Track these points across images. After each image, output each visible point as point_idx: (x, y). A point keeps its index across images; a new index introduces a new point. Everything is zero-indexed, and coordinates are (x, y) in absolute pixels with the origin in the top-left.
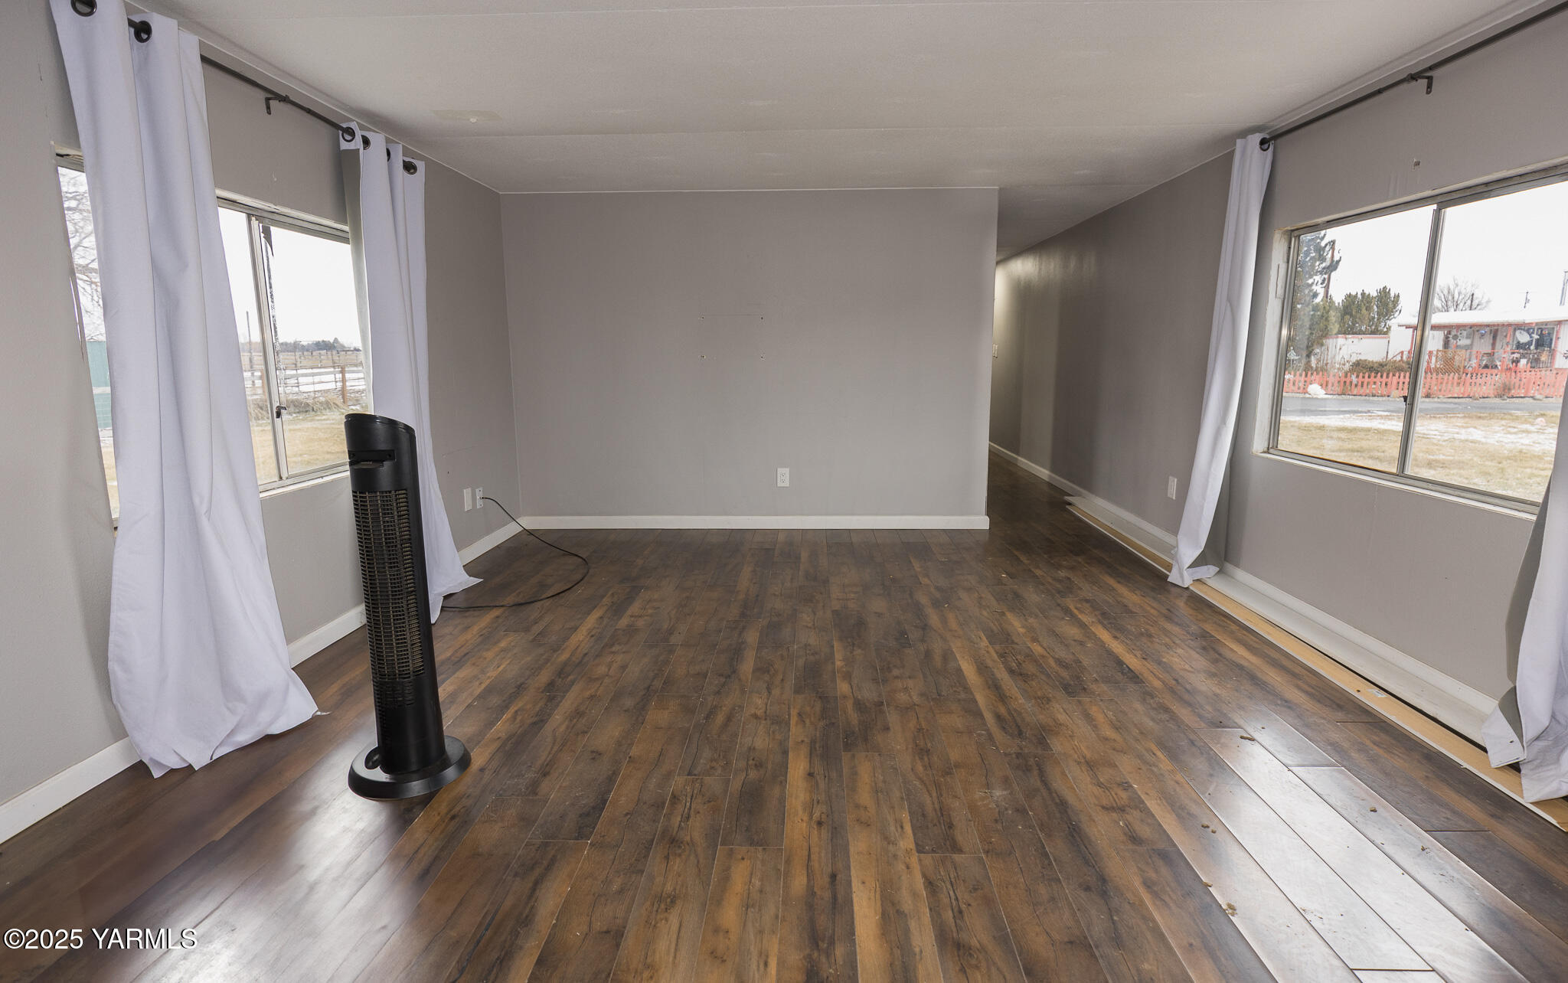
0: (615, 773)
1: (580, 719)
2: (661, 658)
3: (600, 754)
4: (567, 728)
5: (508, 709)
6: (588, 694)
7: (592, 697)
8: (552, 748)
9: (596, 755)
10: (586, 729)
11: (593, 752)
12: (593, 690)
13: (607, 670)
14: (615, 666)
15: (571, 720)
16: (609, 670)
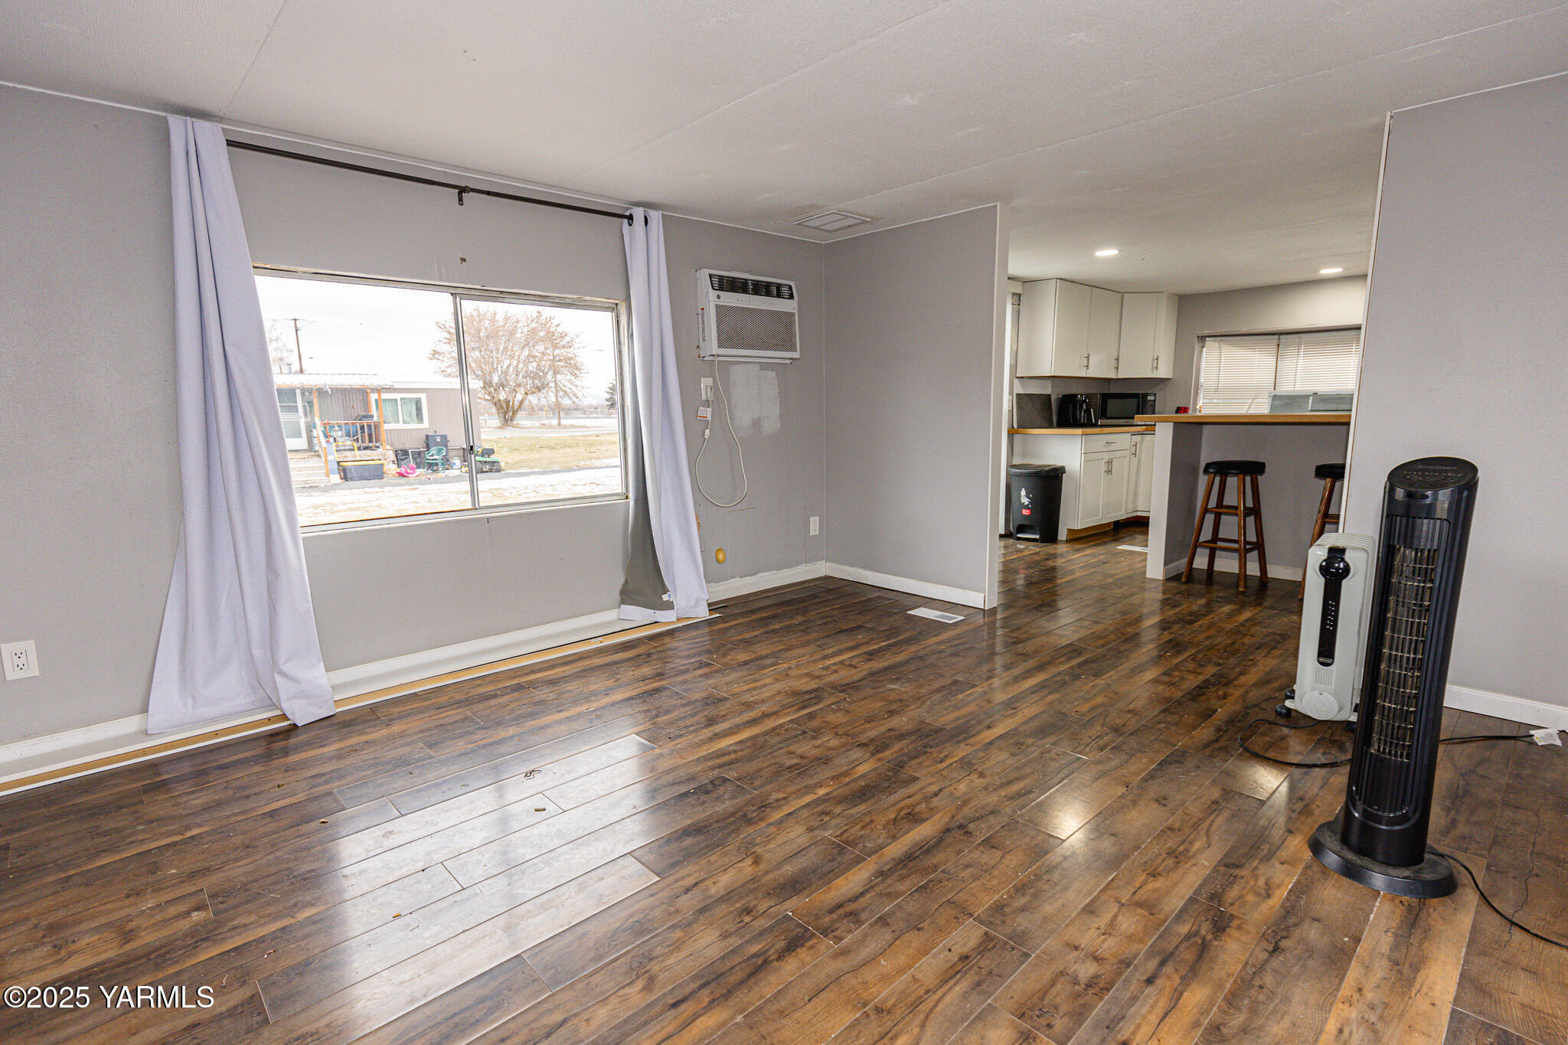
0: (1145, 780)
1: (1174, 847)
2: (1023, 901)
3: (1157, 800)
4: (1191, 843)
5: (1282, 906)
6: (1159, 883)
7: (1154, 875)
8: (1211, 825)
9: (1161, 801)
10: (1169, 832)
11: (1165, 805)
12: (1150, 886)
13: (1120, 918)
14: (1103, 921)
15: (1187, 850)
16: (1115, 916)
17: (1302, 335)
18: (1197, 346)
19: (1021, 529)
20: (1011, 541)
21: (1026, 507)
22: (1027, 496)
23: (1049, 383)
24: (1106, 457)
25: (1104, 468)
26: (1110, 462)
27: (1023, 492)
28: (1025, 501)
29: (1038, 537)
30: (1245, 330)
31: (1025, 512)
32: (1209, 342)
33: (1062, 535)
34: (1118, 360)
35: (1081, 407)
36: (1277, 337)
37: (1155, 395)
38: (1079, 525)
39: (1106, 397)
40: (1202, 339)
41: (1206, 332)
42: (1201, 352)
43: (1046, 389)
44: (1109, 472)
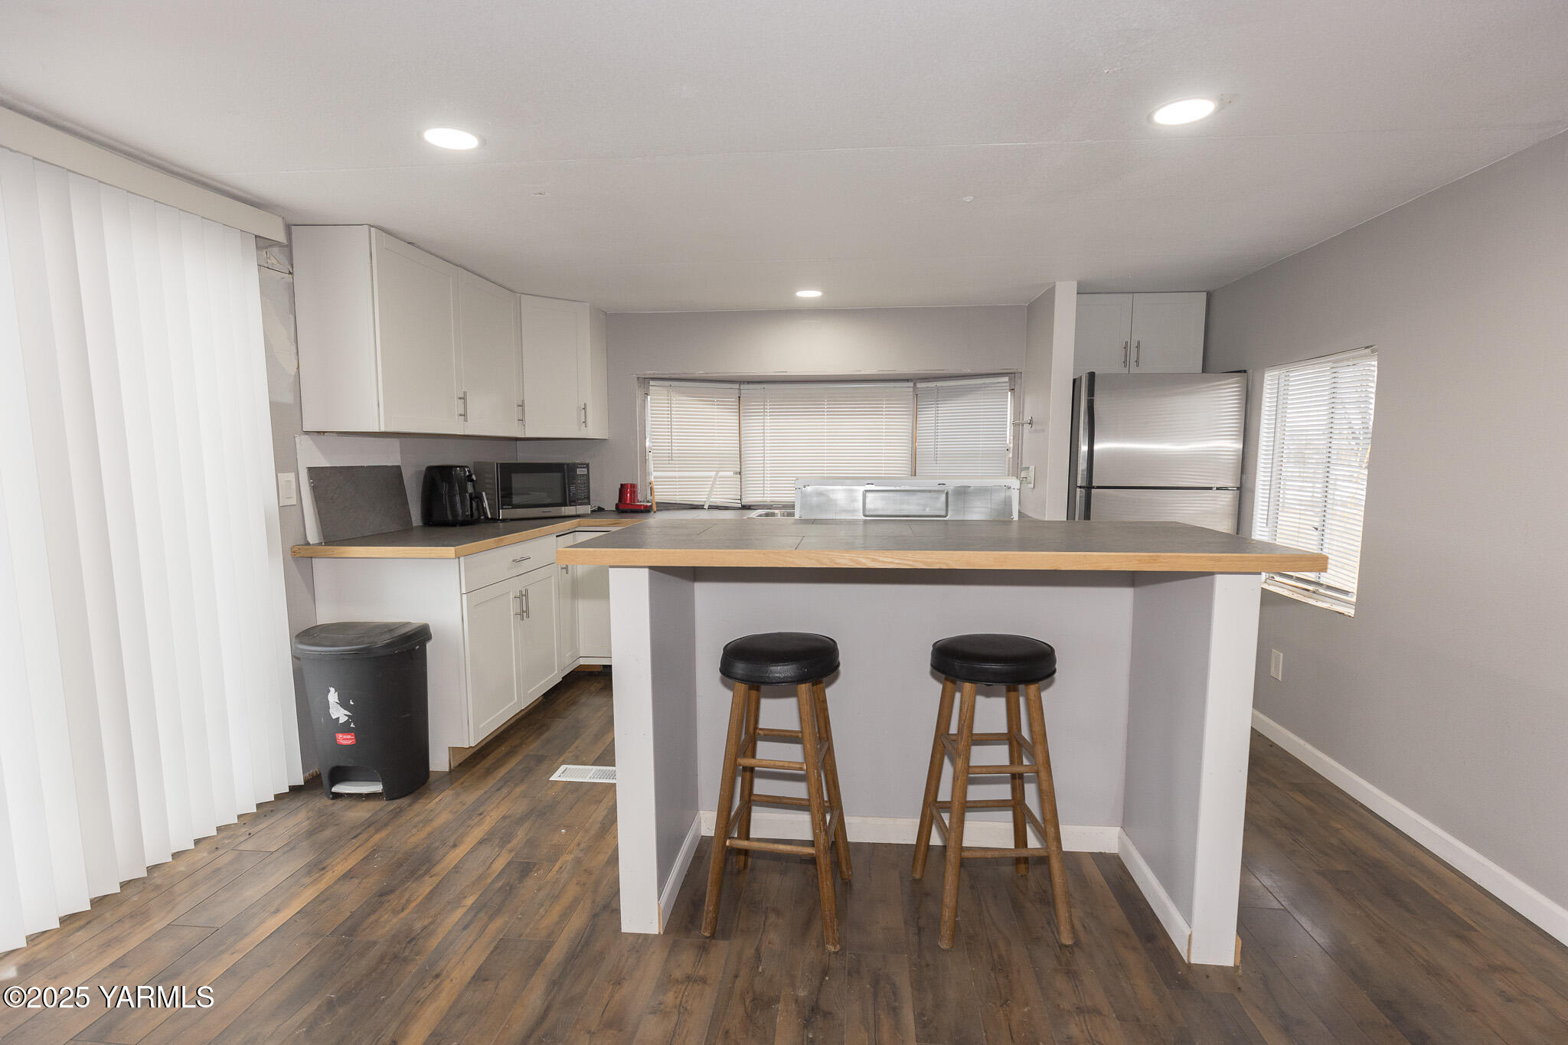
17: (766, 386)
18: (639, 393)
19: (339, 774)
20: (322, 802)
21: (345, 728)
22: (343, 704)
23: (395, 443)
24: (516, 586)
25: (513, 607)
26: (523, 596)
27: (333, 697)
28: (339, 714)
29: (378, 788)
30: (700, 372)
31: (346, 739)
32: (655, 388)
33: (439, 761)
34: (522, 406)
35: (463, 490)
36: (736, 386)
37: (587, 466)
38: (471, 738)
39: (508, 470)
40: (645, 381)
41: (649, 373)
42: (644, 401)
43: (388, 456)
44: (524, 613)
